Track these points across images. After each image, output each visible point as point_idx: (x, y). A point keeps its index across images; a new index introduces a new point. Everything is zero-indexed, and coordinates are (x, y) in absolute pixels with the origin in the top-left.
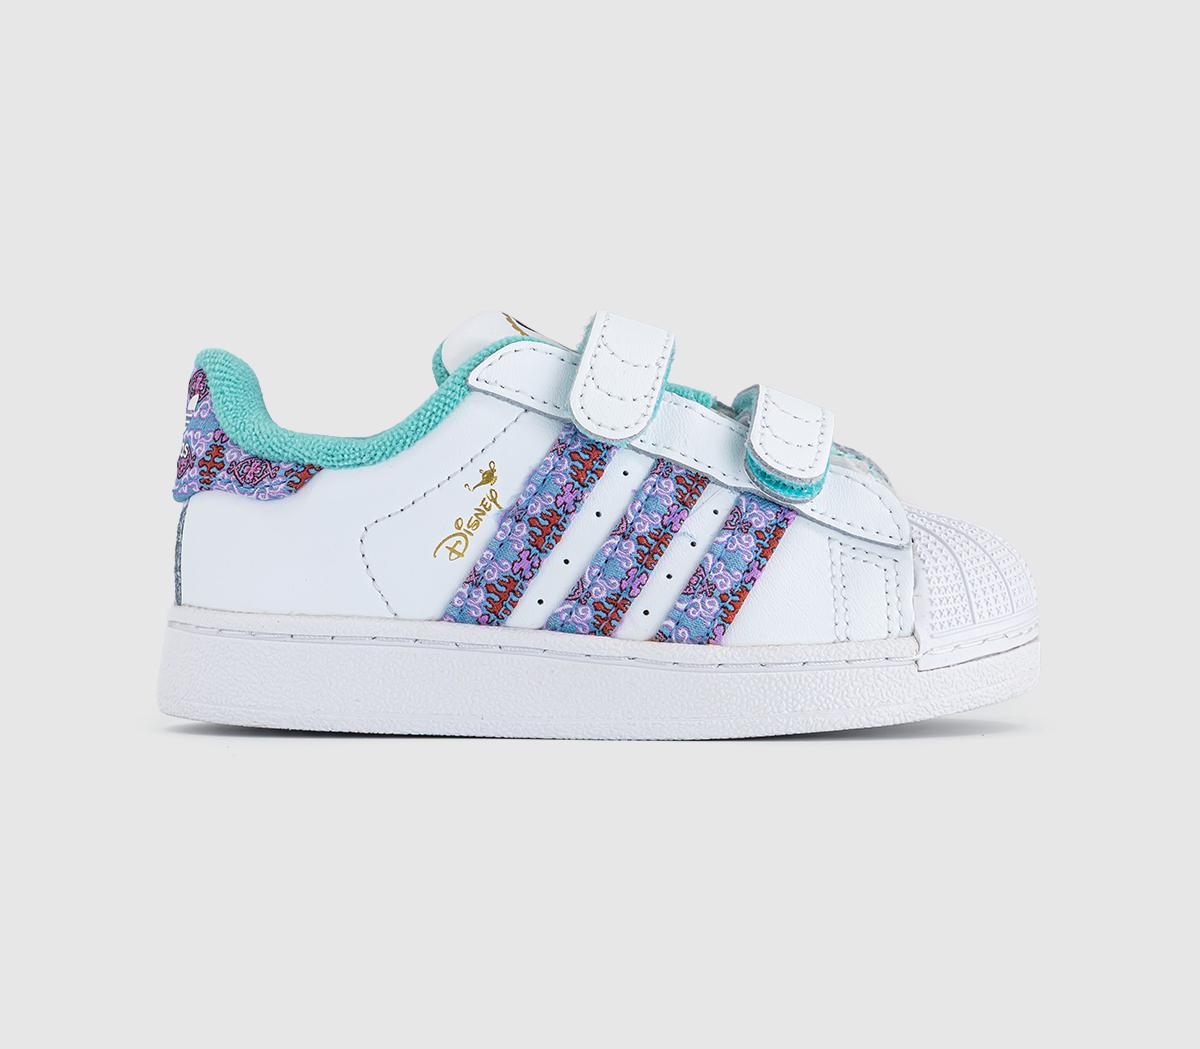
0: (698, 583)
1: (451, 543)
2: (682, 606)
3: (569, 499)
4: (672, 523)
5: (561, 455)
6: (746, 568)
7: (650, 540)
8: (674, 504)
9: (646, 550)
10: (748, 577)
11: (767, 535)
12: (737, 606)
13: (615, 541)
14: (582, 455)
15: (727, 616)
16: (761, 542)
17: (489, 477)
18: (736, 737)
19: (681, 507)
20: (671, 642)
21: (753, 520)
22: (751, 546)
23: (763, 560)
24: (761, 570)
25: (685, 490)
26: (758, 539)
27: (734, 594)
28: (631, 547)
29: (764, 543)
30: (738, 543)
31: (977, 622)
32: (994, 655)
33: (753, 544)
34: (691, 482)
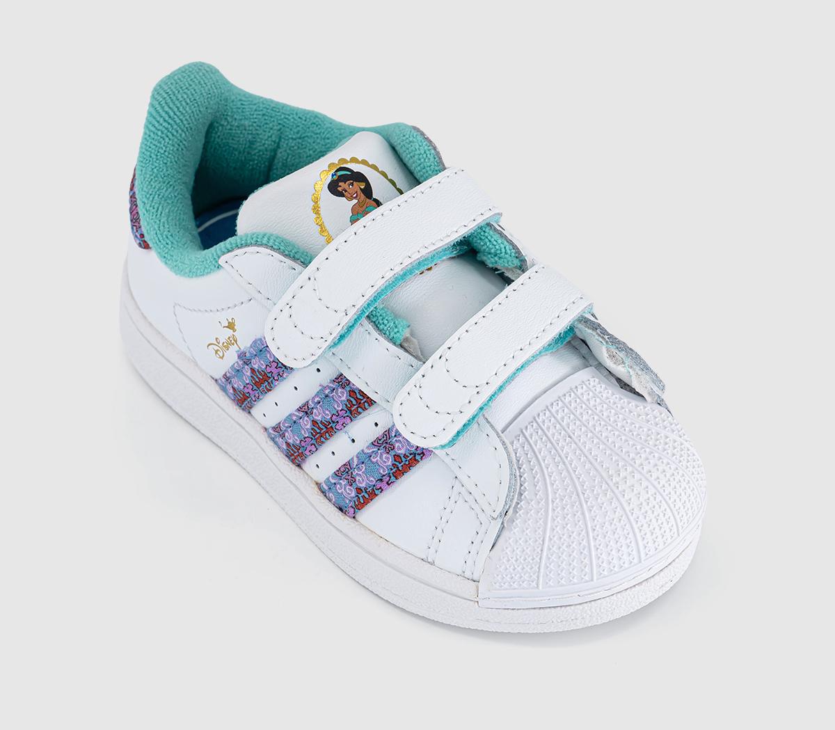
0: (346, 473)
2: (333, 481)
3: (274, 371)
4: (337, 422)
6: (379, 478)
7: (321, 426)
8: (342, 410)
9: (318, 431)
10: (379, 485)
11: (404, 460)
12: (366, 502)
13: (301, 414)
15: (358, 504)
16: (397, 464)
17: (231, 326)
19: (348, 414)
21: (397, 445)
22: (388, 464)
23: (393, 479)
24: (389, 485)
25: (354, 402)
26: (395, 461)
27: (366, 492)
28: (307, 424)
29: (400, 465)
30: (378, 458)
31: (540, 587)
32: (561, 606)
33: (390, 463)
34: (361, 398)
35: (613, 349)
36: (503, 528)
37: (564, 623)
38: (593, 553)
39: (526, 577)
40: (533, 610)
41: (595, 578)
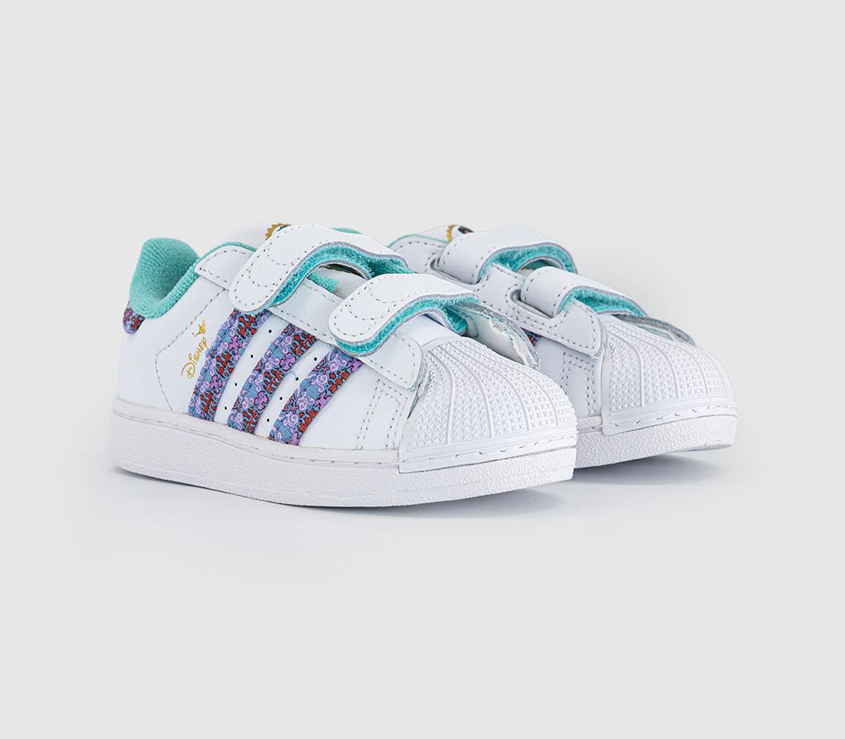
0: (292, 405)
1: (187, 368)
2: (281, 418)
3: (235, 345)
4: (285, 365)
5: (235, 318)
6: (318, 397)
7: (272, 375)
8: (288, 353)
9: (269, 381)
10: (318, 402)
11: (337, 375)
12: (308, 422)
13: (256, 374)
14: (245, 318)
15: (302, 428)
16: (332, 380)
17: (202, 331)
18: (303, 505)
19: (293, 355)
20: (274, 440)
21: (331, 366)
22: (325, 382)
23: (329, 393)
24: (326, 400)
25: (298, 344)
26: (331, 378)
27: (307, 413)
28: (261, 378)
29: (334, 381)
30: (317, 380)
31: (449, 442)
32: (466, 465)
33: (326, 381)
34: (303, 339)
35: (497, 321)
36: (417, 399)
37: (469, 485)
38: (491, 421)
39: (437, 434)
40: (444, 470)
41: (493, 436)
